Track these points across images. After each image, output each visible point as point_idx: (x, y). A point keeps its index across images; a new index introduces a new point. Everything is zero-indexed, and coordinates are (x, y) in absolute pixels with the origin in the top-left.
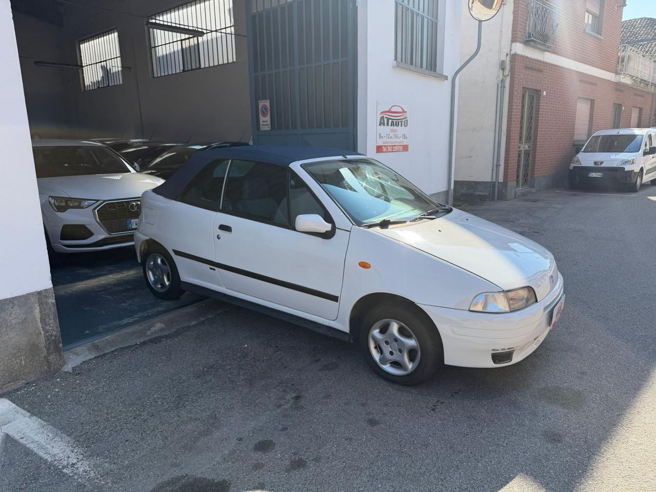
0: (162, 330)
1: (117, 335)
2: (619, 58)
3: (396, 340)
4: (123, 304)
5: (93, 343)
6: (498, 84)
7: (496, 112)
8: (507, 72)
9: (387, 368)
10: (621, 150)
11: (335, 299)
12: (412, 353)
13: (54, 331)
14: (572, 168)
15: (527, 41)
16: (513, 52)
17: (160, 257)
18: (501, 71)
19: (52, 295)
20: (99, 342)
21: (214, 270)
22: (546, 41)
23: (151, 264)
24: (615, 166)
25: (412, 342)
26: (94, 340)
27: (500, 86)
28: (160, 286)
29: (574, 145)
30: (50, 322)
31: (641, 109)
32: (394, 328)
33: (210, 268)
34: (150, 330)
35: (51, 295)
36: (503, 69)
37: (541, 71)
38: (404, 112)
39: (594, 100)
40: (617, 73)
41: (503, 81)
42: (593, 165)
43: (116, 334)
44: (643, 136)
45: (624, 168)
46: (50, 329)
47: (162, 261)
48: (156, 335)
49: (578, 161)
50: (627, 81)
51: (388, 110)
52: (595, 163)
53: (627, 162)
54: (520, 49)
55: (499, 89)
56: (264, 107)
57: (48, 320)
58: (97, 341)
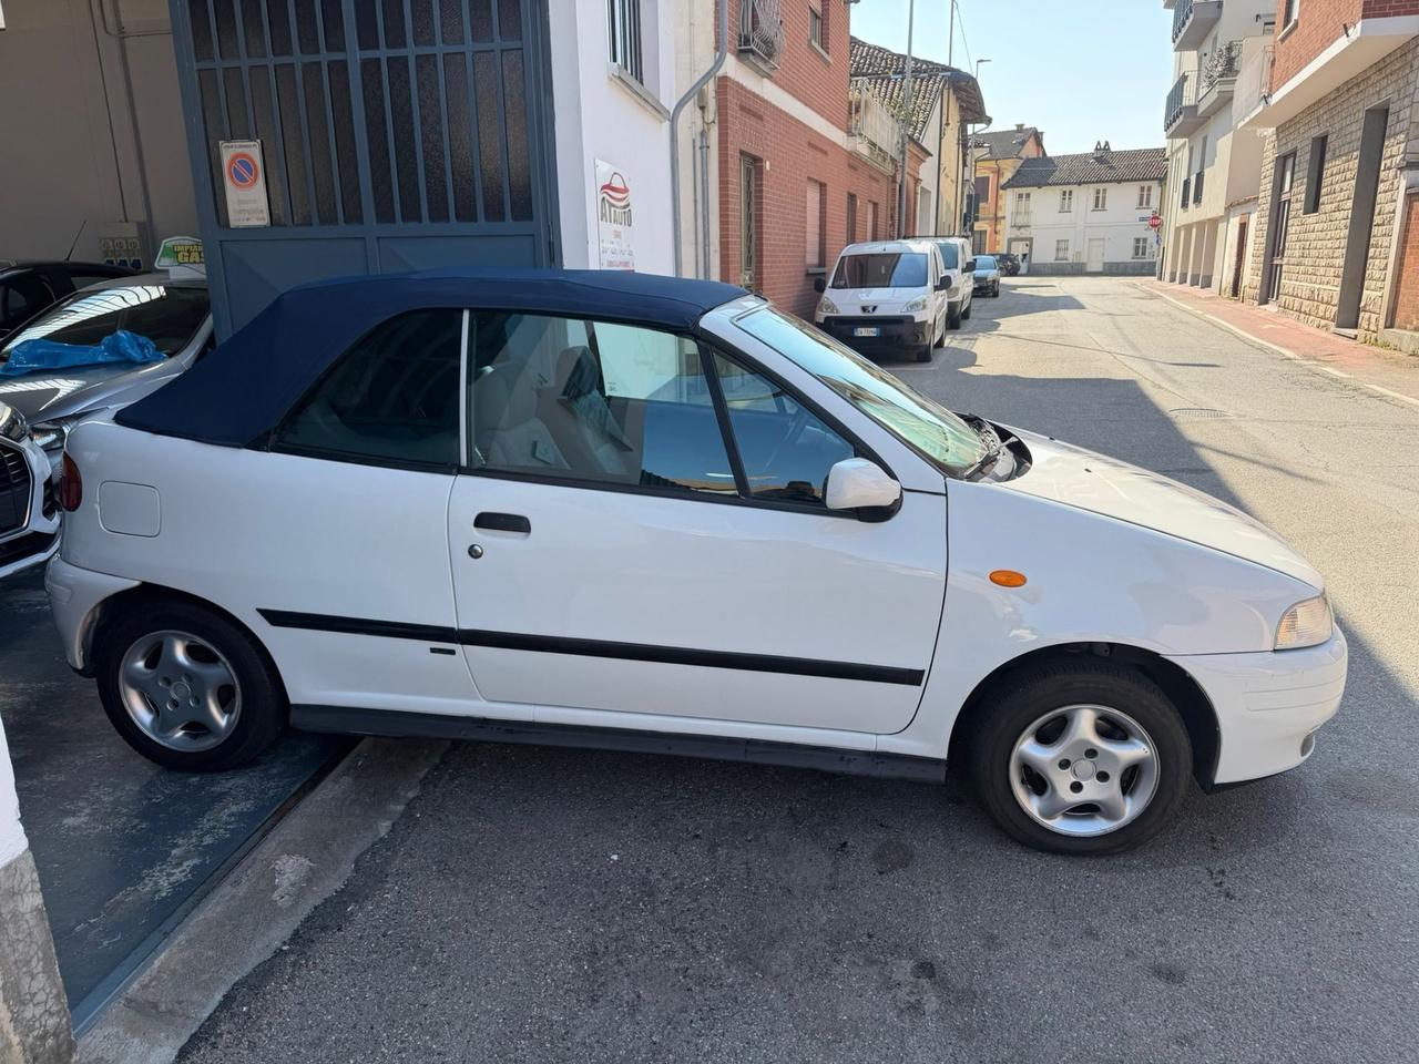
0: (312, 878)
1: (189, 941)
2: (851, 103)
3: (1092, 753)
4: (69, 821)
5: (129, 1001)
6: (694, 141)
7: (695, 201)
8: (711, 114)
9: (1059, 825)
10: (884, 281)
11: (912, 677)
12: (1131, 777)
13: (51, 1014)
14: (822, 321)
15: (741, 51)
16: (720, 73)
17: (182, 638)
18: (699, 111)
19: (31, 877)
20: (145, 987)
21: (452, 652)
22: (770, 55)
23: (138, 671)
24: (898, 313)
25: (1137, 750)
26: (125, 988)
27: (698, 144)
28: (181, 733)
29: (808, 275)
30: (36, 985)
31: (875, 205)
32: (1085, 721)
33: (433, 650)
34: (275, 888)
35: (27, 878)
36: (702, 108)
37: (760, 118)
38: (625, 190)
39: (825, 185)
40: (849, 133)
41: (703, 134)
42: (859, 313)
43: (181, 938)
44: (927, 255)
45: (912, 318)
46: (38, 1011)
47: (190, 651)
48: (312, 901)
49: (831, 307)
50: (863, 149)
51: (607, 183)
52: (864, 309)
53: (915, 306)
54: (732, 67)
55: (698, 152)
56: (246, 163)
57: (28, 979)
58: (135, 986)
